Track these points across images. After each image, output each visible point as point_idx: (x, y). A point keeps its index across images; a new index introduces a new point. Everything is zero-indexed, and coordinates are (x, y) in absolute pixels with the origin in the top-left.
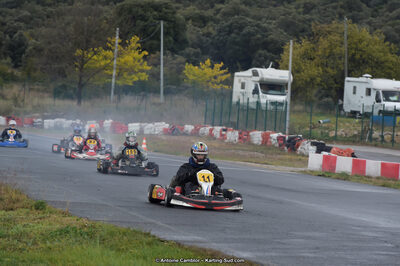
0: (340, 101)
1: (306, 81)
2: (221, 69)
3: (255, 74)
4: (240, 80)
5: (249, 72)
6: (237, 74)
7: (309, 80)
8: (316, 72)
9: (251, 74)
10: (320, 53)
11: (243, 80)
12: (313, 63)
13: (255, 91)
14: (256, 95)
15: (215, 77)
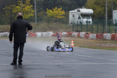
0: (111, 20)
1: (98, 13)
2: (61, 10)
3: (79, 11)
4: (72, 14)
5: (76, 11)
6: (70, 11)
7: (99, 12)
8: (101, 10)
9: (77, 11)
10: (102, 2)
11: (73, 14)
12: (99, 6)
13: (79, 18)
14: (79, 19)
15: (59, 14)
